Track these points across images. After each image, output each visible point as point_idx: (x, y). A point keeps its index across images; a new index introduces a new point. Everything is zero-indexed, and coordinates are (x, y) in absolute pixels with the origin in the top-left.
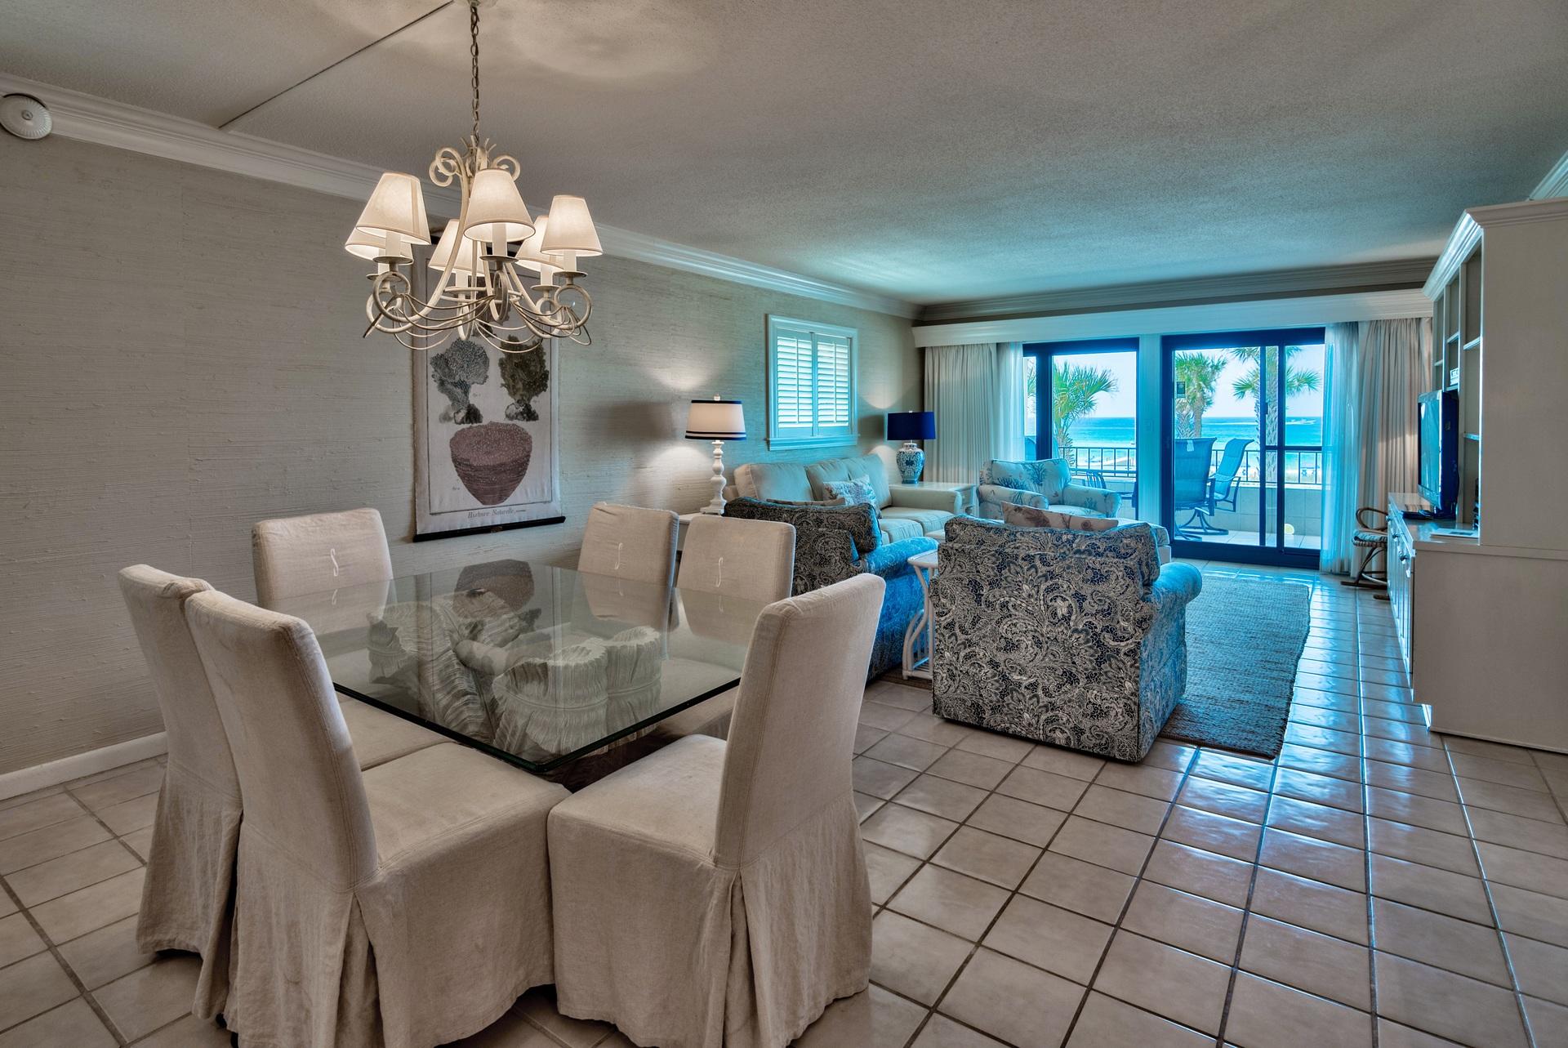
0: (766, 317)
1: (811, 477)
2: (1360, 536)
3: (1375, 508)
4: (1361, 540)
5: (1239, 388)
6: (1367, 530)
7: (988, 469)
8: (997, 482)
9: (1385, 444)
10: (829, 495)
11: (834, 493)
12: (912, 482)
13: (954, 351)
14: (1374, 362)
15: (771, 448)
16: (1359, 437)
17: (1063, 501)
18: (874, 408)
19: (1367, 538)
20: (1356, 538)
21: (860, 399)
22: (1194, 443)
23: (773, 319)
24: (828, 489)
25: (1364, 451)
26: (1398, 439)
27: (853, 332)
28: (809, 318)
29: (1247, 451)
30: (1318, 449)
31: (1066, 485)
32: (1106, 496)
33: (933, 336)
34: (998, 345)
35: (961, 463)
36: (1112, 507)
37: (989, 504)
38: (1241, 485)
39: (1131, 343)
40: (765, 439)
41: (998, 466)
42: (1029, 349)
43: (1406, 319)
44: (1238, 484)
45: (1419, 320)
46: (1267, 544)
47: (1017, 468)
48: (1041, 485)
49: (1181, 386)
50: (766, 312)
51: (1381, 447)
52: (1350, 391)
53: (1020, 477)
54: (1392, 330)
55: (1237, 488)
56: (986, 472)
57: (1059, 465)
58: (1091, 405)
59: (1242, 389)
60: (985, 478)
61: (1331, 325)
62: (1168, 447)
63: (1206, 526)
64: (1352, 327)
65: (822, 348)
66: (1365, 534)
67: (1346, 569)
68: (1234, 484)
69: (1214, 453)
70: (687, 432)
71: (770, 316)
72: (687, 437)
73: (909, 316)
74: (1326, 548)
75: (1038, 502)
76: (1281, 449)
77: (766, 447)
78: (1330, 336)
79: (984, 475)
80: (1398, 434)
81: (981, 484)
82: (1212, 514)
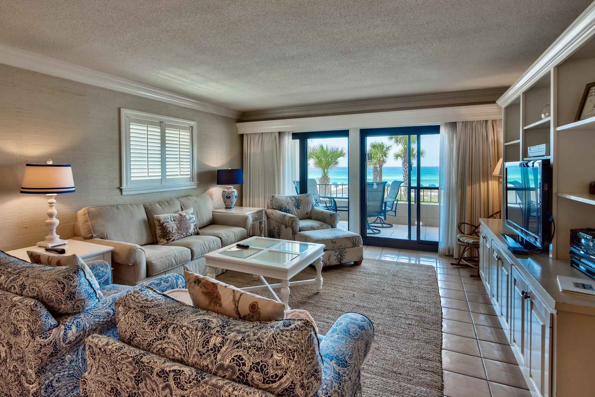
0: (119, 110)
1: (148, 211)
2: (461, 239)
3: (466, 222)
4: (461, 242)
5: (396, 156)
6: (464, 235)
7: (271, 201)
8: (275, 207)
9: (470, 187)
10: (158, 224)
11: (161, 222)
12: (231, 208)
13: (257, 136)
14: (465, 144)
15: (124, 193)
16: (457, 183)
17: (311, 217)
18: (210, 167)
19: (465, 241)
20: (459, 240)
21: (199, 162)
22: (377, 184)
23: (124, 112)
24: (157, 220)
25: (460, 191)
26: (477, 185)
27: (193, 123)
28: (159, 113)
29: (401, 186)
30: (437, 188)
31: (313, 208)
32: (331, 215)
33: (246, 128)
34: (280, 133)
35: (261, 196)
36: (334, 222)
37: (271, 220)
38: (399, 202)
39: (345, 133)
40: (119, 188)
41: (276, 199)
42: (295, 136)
43: (480, 121)
44: (397, 202)
45: (487, 121)
46: (412, 239)
47: (286, 200)
48: (299, 209)
49: (370, 156)
50: (119, 107)
51: (468, 189)
52: (453, 159)
53: (288, 204)
54: (473, 126)
55: (397, 203)
56: (270, 202)
57: (309, 198)
58: (337, 163)
59: (397, 156)
60: (269, 205)
61: (443, 124)
62: (363, 187)
63: (382, 222)
64: (453, 125)
65: (169, 132)
66: (464, 238)
67: (451, 253)
68: (395, 202)
69: (386, 187)
70: (22, 188)
71: (122, 109)
72: (22, 192)
73: (233, 116)
74: (441, 240)
75: (293, 221)
76: (419, 188)
77: (119, 193)
78: (442, 130)
79: (269, 203)
80: (477, 182)
81: (268, 209)
82: (385, 219)
